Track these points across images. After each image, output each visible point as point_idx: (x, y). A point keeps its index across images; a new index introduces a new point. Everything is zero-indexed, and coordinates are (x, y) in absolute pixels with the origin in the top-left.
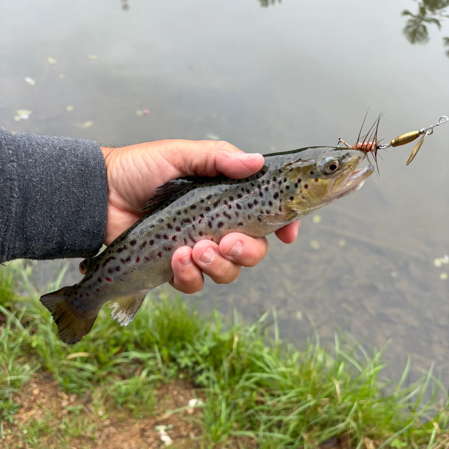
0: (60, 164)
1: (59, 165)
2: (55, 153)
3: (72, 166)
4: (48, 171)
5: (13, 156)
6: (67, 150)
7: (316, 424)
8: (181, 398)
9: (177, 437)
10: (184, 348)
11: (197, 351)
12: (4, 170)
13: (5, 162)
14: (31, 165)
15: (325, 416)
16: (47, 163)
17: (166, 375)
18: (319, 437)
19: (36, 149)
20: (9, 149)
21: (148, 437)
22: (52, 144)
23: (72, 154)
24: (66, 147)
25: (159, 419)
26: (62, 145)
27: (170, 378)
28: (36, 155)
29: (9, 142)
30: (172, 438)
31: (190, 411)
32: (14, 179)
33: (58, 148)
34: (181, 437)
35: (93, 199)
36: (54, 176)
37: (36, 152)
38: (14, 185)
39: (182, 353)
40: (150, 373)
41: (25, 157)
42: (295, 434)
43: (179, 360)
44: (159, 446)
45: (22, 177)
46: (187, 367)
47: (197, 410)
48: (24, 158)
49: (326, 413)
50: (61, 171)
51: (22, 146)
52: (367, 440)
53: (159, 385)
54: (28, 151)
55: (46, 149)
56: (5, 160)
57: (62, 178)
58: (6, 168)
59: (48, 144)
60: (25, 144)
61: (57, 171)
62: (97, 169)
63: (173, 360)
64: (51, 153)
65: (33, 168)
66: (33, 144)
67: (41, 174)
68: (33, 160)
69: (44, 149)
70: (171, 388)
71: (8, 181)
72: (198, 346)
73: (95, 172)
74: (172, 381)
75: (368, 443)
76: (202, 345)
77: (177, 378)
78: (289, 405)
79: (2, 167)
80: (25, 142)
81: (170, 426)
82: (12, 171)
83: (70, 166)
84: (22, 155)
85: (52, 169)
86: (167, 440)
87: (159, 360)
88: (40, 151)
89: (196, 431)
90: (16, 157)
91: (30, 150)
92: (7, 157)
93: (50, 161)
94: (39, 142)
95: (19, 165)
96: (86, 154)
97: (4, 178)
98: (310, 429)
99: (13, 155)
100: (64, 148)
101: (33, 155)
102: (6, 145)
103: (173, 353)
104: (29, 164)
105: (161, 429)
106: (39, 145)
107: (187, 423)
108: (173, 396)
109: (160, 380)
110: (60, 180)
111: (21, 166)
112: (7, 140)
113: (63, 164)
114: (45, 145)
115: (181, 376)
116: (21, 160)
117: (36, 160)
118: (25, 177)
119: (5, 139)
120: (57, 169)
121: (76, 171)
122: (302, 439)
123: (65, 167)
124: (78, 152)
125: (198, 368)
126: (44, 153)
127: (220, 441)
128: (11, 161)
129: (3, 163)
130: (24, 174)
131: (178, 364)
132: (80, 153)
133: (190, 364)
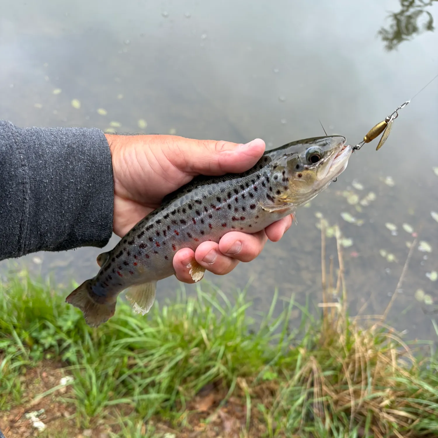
0: (69, 163)
1: (67, 164)
2: (64, 152)
3: (79, 164)
4: (57, 170)
5: (24, 161)
6: (75, 147)
7: (190, 375)
8: (52, 379)
9: (50, 421)
10: (44, 327)
11: (60, 328)
12: (16, 175)
13: (17, 168)
14: (41, 166)
15: (197, 365)
16: (56, 162)
17: (31, 358)
18: (195, 386)
19: (46, 149)
20: (20, 153)
21: (19, 427)
22: (61, 142)
23: (79, 151)
24: (74, 144)
25: (28, 406)
26: (70, 142)
27: (36, 362)
28: (46, 156)
29: (20, 145)
30: (45, 423)
31: (63, 390)
32: (26, 182)
33: (66, 146)
34: (54, 419)
35: (100, 194)
36: (63, 175)
37: (45, 152)
38: (26, 188)
39: (44, 333)
40: (13, 360)
41: (36, 158)
42: (170, 389)
43: (42, 341)
44: (32, 434)
45: (34, 179)
46: (51, 346)
47: (69, 388)
48: (34, 159)
49: (196, 362)
50: (69, 169)
51: (32, 147)
52: (239, 379)
53: (24, 371)
54: (38, 152)
55: (55, 148)
56: (16, 166)
57: (70, 176)
58: (18, 173)
59: (57, 142)
60: (35, 144)
61: (65, 170)
62: (104, 164)
63: (36, 341)
64: (60, 152)
65: (43, 170)
66: (43, 144)
67: (51, 175)
68: (43, 161)
69: (53, 148)
70: (39, 371)
71: (20, 185)
72: (60, 323)
73: (101, 168)
74: (40, 363)
75: (241, 382)
76: (66, 320)
77: (45, 359)
78: (161, 363)
79: (14, 172)
80: (35, 142)
81: (42, 410)
82: (24, 175)
83: (77, 164)
84: (32, 157)
85: (61, 168)
86: (40, 425)
87: (20, 344)
88: (49, 150)
89: (70, 409)
90: (26, 161)
91: (40, 151)
92: (18, 162)
93: (59, 160)
94: (48, 140)
95: (31, 168)
96: (92, 150)
97: (16, 183)
98: (184, 381)
99: (24, 159)
100: (72, 145)
101: (43, 156)
102: (17, 149)
103: (34, 334)
104: (40, 166)
105: (32, 415)
106: (48, 144)
107: (60, 403)
108: (42, 379)
109: (25, 366)
110: (68, 178)
111: (32, 168)
112: (18, 144)
113: (72, 163)
114: (54, 143)
115: (48, 356)
116: (32, 162)
117: (46, 161)
118: (36, 179)
119: (16, 142)
120: (65, 168)
121: (83, 168)
122: (178, 393)
123: (73, 166)
124: (86, 148)
125: (65, 345)
126: (53, 152)
127: (96, 414)
128: (23, 165)
129: (15, 168)
130: (35, 176)
131: (43, 345)
132: (87, 149)
133: (54, 343)
